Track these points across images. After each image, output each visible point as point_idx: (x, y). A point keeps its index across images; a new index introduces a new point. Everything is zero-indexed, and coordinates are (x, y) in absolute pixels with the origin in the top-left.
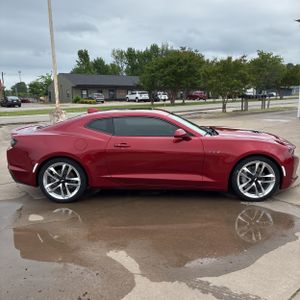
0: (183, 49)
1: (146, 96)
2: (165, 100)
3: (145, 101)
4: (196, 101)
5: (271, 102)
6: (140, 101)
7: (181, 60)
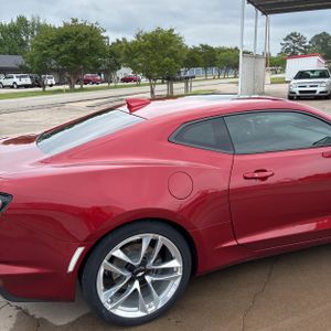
0: (75, 21)
1: (28, 81)
2: (51, 86)
3: (26, 86)
4: (88, 86)
5: (193, 84)
6: (19, 87)
7: (80, 35)
